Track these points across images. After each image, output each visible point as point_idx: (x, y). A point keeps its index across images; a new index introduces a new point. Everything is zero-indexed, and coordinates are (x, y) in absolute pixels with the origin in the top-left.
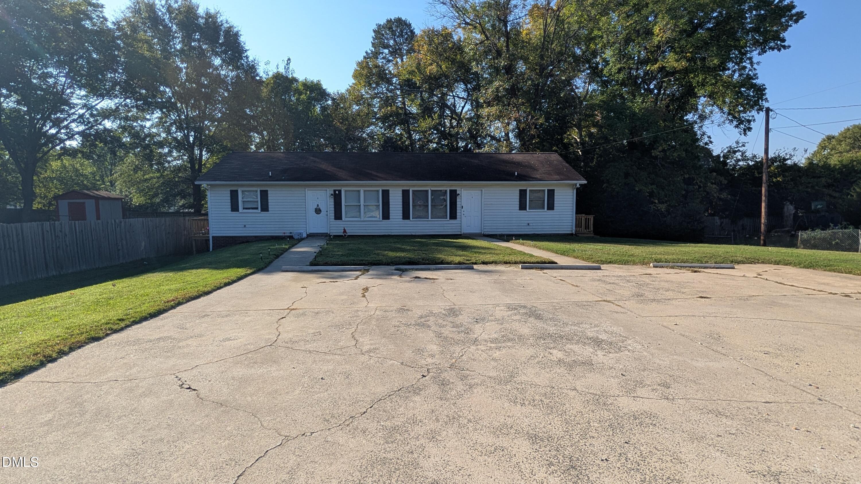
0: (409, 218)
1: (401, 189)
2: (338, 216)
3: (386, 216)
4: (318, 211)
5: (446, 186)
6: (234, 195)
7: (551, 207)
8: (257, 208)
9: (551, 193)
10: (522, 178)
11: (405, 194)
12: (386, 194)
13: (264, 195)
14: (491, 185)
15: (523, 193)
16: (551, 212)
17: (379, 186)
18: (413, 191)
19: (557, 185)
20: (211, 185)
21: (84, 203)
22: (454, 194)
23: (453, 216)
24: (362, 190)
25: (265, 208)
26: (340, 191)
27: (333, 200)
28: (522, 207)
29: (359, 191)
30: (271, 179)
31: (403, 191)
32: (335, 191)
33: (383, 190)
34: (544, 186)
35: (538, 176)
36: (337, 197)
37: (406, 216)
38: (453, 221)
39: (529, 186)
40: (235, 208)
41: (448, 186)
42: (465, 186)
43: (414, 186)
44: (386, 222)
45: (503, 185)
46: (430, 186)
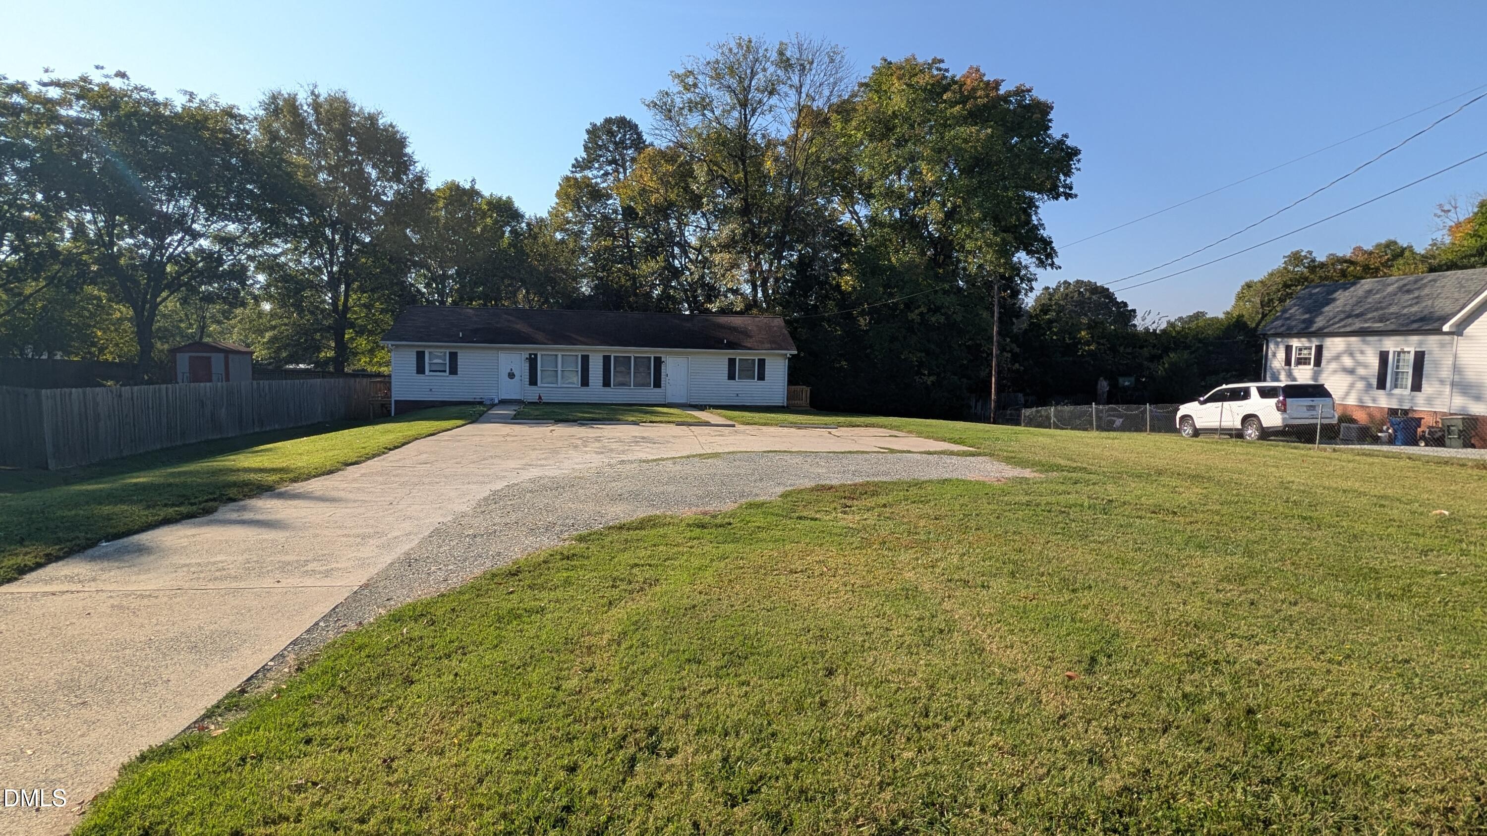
0: (609, 386)
1: (602, 355)
2: (533, 381)
3: (585, 382)
4: (511, 376)
5: (650, 353)
6: (420, 356)
7: (761, 377)
8: (445, 371)
9: (762, 362)
10: (731, 345)
11: (606, 359)
12: (585, 359)
13: (453, 357)
14: (699, 353)
15: (732, 362)
16: (761, 383)
17: (580, 350)
18: (615, 357)
19: (767, 355)
20: (397, 346)
21: (210, 358)
22: (658, 362)
23: (657, 384)
24: (560, 354)
25: (454, 371)
26: (536, 355)
27: (528, 365)
28: (731, 376)
29: (556, 356)
30: (462, 340)
31: (604, 357)
32: (530, 355)
33: (582, 356)
34: (754, 356)
35: (749, 345)
36: (533, 362)
37: (606, 383)
38: (657, 390)
39: (739, 355)
40: (420, 370)
41: (652, 353)
42: (670, 353)
43: (616, 351)
44: (585, 389)
45: (711, 353)
46: (633, 352)
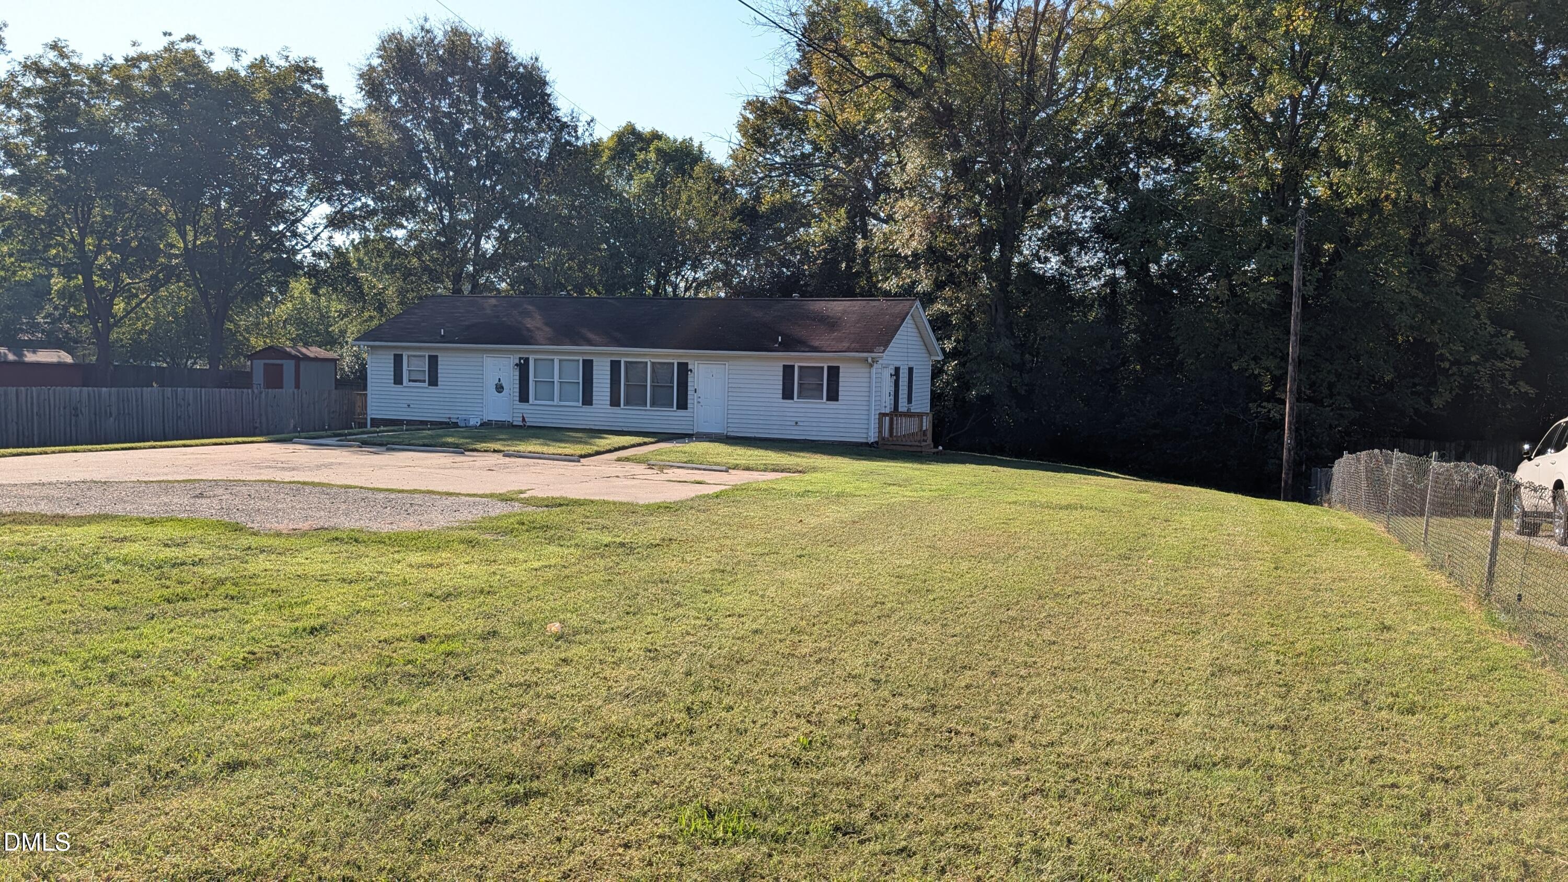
0: (619, 405)
1: (609, 359)
2: (524, 398)
3: (588, 400)
4: (499, 388)
5: (671, 356)
6: (398, 360)
7: (833, 395)
8: (424, 381)
9: (834, 372)
10: (790, 344)
11: (615, 366)
12: (588, 366)
13: (433, 361)
14: (750, 357)
15: (788, 371)
16: (832, 404)
17: (578, 354)
18: (626, 363)
19: (842, 360)
20: (372, 347)
21: (282, 365)
22: (684, 369)
23: (683, 404)
24: (556, 359)
25: (433, 382)
26: (527, 360)
27: (517, 373)
28: (787, 394)
29: (553, 360)
30: (444, 339)
31: (612, 362)
32: (520, 359)
33: (584, 361)
34: (822, 361)
35: (816, 343)
36: (523, 367)
37: (615, 402)
38: (682, 413)
39: (800, 360)
40: (398, 380)
41: (674, 356)
42: (697, 357)
43: (628, 355)
44: (587, 408)
45: (759, 358)
46: (650, 356)
